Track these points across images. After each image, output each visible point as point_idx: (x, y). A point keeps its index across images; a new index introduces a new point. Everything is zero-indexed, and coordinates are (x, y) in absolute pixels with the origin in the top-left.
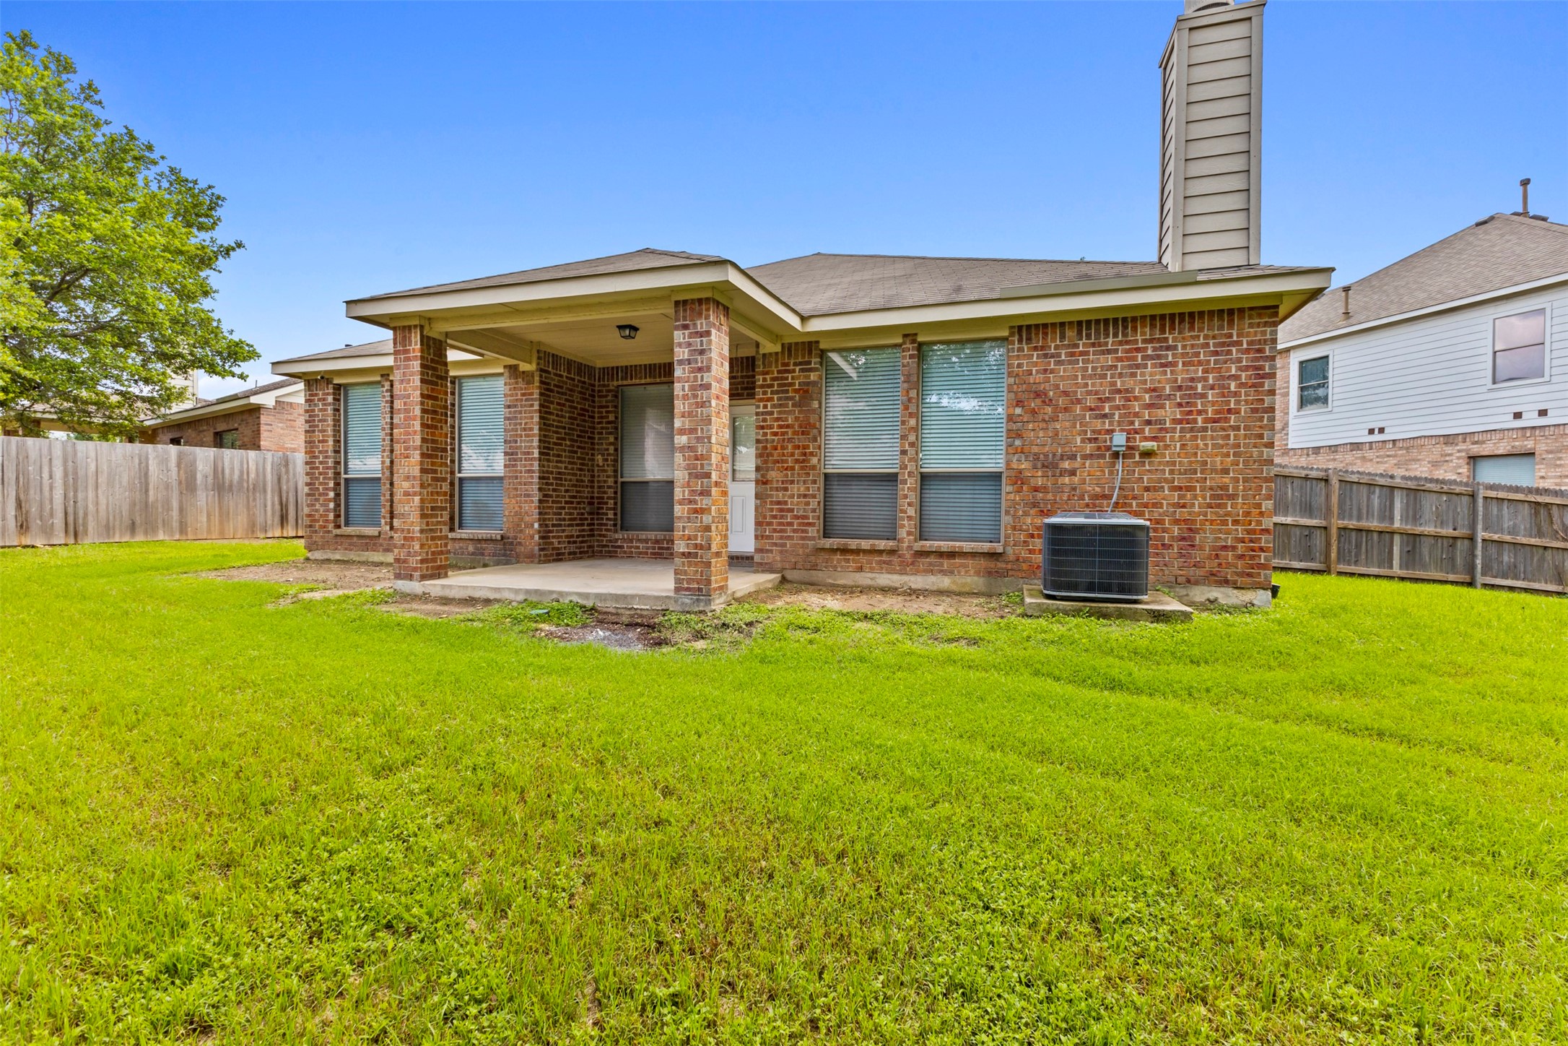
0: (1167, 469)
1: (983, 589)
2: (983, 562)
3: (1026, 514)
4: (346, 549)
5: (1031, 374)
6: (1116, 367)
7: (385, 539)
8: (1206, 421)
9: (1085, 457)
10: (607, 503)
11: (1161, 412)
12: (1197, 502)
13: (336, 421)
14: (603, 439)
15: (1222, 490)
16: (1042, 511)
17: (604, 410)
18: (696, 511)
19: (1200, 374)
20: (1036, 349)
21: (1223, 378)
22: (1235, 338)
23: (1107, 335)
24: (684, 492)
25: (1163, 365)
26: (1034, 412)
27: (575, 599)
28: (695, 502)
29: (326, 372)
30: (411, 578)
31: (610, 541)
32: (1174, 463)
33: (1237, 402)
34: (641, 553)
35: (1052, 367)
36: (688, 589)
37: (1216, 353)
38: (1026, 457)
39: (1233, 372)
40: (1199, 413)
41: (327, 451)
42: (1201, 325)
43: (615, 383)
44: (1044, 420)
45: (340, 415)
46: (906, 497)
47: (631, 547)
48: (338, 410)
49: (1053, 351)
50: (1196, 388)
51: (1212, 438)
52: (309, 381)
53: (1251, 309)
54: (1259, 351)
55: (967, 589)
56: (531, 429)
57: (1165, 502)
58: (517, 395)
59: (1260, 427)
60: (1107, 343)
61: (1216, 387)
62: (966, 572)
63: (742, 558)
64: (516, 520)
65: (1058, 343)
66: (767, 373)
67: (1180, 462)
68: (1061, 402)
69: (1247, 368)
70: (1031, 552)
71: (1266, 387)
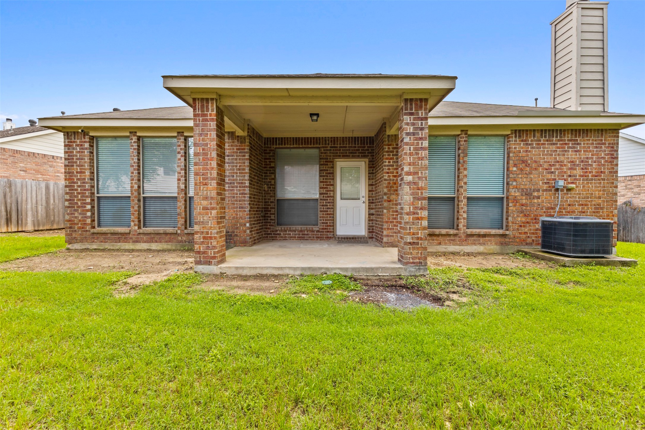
0: (577, 196)
1: (499, 251)
2: (498, 239)
3: (518, 216)
4: (102, 242)
5: (520, 152)
6: (557, 151)
7: (134, 235)
8: (593, 176)
9: (543, 191)
10: (270, 211)
11: (575, 172)
12: (589, 211)
13: (92, 160)
14: (268, 176)
15: (598, 205)
16: (525, 215)
17: (268, 161)
18: (418, 219)
19: (590, 156)
20: (522, 141)
21: (599, 158)
22: (603, 142)
23: (553, 137)
24: (410, 208)
25: (576, 151)
26: (522, 170)
27: (337, 271)
28: (417, 214)
29: (85, 127)
30: (209, 263)
31: (273, 231)
32: (580, 194)
33: (604, 169)
34: (291, 237)
35: (529, 149)
36: (413, 263)
37: (597, 147)
38: (518, 190)
39: (603, 156)
40: (590, 172)
41: (85, 179)
42: (591, 135)
43: (275, 146)
44: (526, 174)
45: (93, 156)
46: (462, 208)
47: (286, 234)
48: (92, 153)
49: (530, 142)
50: (588, 162)
51: (595, 183)
52: (68, 133)
53: (610, 130)
54: (612, 147)
55: (491, 252)
56: (244, 169)
57: (576, 211)
58: (233, 149)
59: (613, 179)
60: (553, 140)
61: (596, 162)
62: (491, 243)
63: (347, 238)
64: (233, 221)
65: (532, 139)
66: (390, 145)
67: (582, 193)
68: (534, 165)
69: (608, 154)
70: (520, 233)
71: (615, 163)
